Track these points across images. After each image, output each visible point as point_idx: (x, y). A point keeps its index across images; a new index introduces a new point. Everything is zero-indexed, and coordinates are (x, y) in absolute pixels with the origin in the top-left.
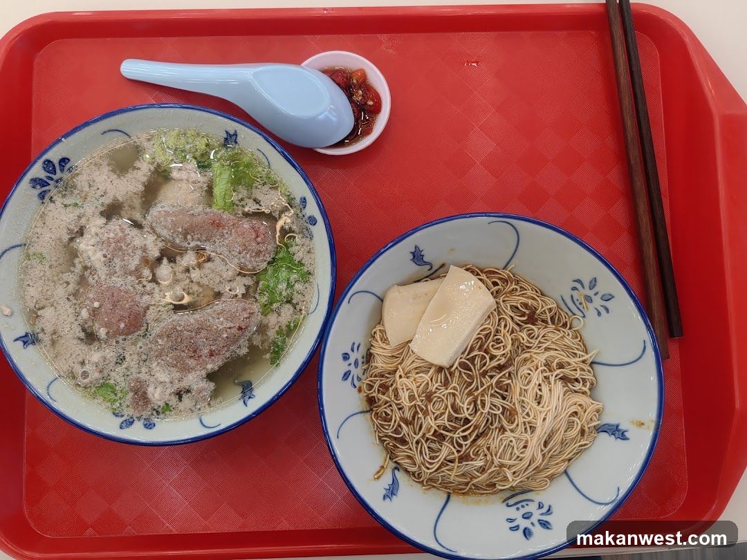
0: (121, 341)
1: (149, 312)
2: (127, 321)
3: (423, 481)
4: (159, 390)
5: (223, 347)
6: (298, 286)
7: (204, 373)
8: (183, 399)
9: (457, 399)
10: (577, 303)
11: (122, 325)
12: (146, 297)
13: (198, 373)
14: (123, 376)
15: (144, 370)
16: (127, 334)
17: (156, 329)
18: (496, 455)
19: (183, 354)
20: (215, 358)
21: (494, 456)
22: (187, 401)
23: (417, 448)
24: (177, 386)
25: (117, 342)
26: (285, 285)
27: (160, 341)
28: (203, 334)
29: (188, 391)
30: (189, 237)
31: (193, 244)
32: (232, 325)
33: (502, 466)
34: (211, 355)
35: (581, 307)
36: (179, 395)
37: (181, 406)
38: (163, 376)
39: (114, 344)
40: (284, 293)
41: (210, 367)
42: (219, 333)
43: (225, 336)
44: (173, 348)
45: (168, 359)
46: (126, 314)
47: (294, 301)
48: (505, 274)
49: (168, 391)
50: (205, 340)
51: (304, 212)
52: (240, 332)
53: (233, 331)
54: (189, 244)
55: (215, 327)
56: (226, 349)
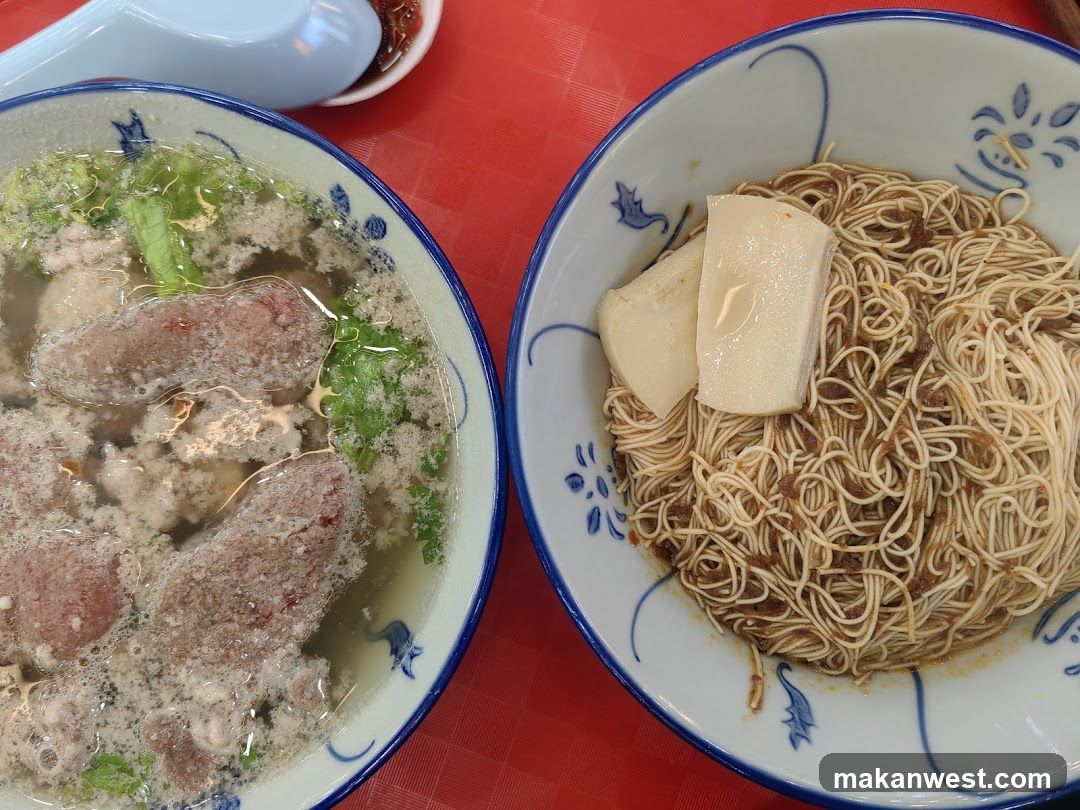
0: (91, 657)
1: (122, 572)
2: (82, 609)
3: (850, 669)
4: (215, 725)
5: (308, 574)
6: (407, 381)
7: (292, 646)
8: (273, 721)
9: (848, 466)
10: (998, 163)
11: (76, 623)
12: (103, 542)
13: (282, 652)
14: (129, 727)
15: (165, 696)
16: (96, 636)
17: (152, 600)
18: (986, 548)
19: (230, 626)
20: (303, 606)
21: (983, 552)
22: (285, 721)
23: (809, 608)
24: (248, 697)
25: (83, 661)
26: (380, 390)
27: (170, 620)
28: (255, 564)
29: (281, 698)
30: (135, 376)
31: (150, 389)
32: (306, 522)
33: (1008, 565)
34: (292, 603)
35: (1009, 168)
36: (264, 711)
37: (277, 737)
38: (209, 691)
39: (78, 667)
40: (387, 408)
41: (299, 629)
42: (285, 549)
43: (301, 550)
44: (206, 623)
45: (205, 649)
46: (74, 596)
47: (415, 415)
48: (822, 170)
49: (236, 717)
50: (262, 578)
51: (350, 220)
52: (330, 529)
53: (312, 533)
54: (142, 391)
55: (272, 541)
56: (315, 577)
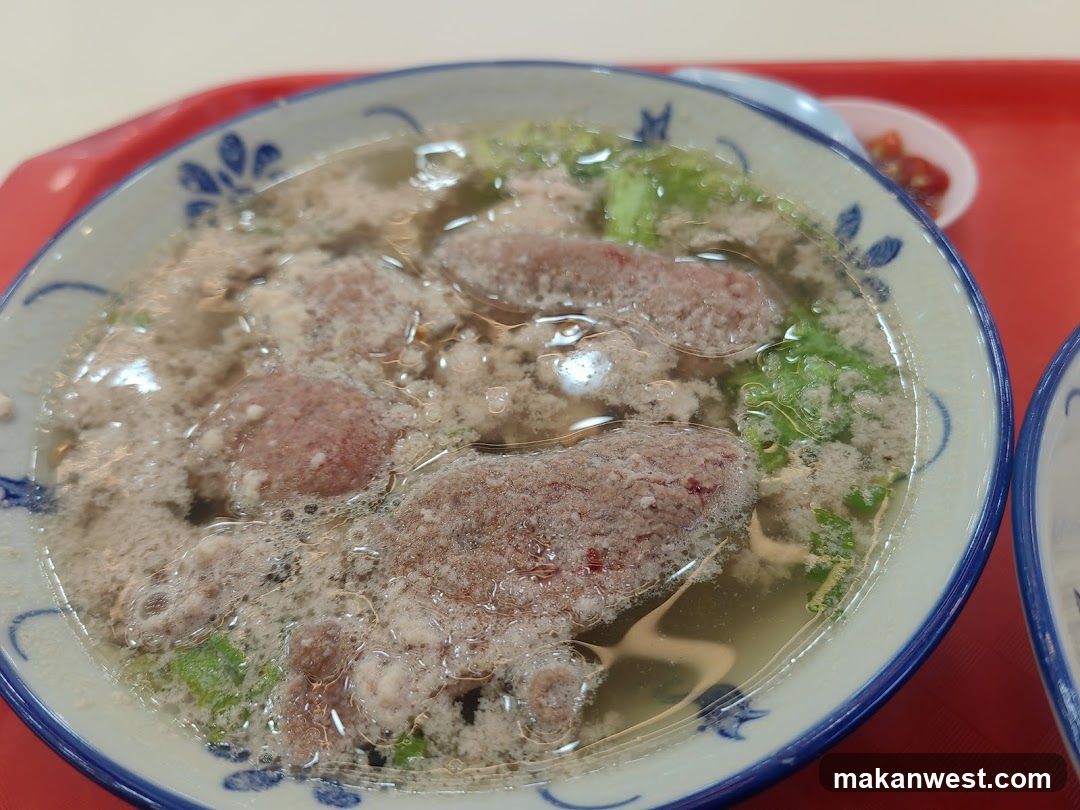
0: (300, 515)
1: (400, 446)
2: (335, 449)
4: (395, 671)
5: (640, 538)
6: (863, 399)
7: (563, 624)
8: (478, 715)
11: (318, 458)
13: (545, 623)
14: (282, 621)
15: (354, 607)
16: (325, 492)
17: (411, 490)
19: (497, 559)
20: (608, 578)
22: (494, 724)
24: (462, 659)
25: (288, 516)
26: (824, 391)
27: (427, 514)
28: (573, 499)
29: (507, 688)
30: (544, 279)
31: (549, 300)
32: (669, 478)
34: (595, 568)
36: (469, 700)
37: (471, 740)
38: (414, 624)
39: (278, 520)
40: (826, 414)
41: (586, 605)
42: (626, 493)
43: (647, 500)
44: (471, 535)
45: (445, 569)
46: (337, 432)
47: (860, 438)
49: (429, 681)
50: (575, 516)
52: (696, 499)
53: (673, 490)
54: (540, 299)
55: (613, 476)
56: (645, 545)
